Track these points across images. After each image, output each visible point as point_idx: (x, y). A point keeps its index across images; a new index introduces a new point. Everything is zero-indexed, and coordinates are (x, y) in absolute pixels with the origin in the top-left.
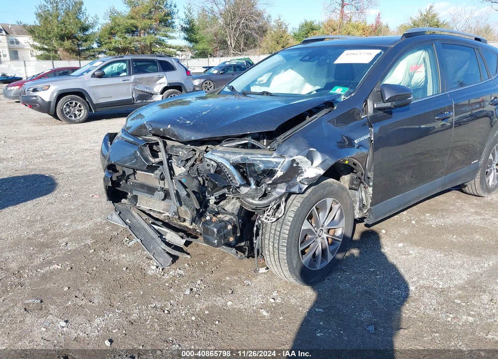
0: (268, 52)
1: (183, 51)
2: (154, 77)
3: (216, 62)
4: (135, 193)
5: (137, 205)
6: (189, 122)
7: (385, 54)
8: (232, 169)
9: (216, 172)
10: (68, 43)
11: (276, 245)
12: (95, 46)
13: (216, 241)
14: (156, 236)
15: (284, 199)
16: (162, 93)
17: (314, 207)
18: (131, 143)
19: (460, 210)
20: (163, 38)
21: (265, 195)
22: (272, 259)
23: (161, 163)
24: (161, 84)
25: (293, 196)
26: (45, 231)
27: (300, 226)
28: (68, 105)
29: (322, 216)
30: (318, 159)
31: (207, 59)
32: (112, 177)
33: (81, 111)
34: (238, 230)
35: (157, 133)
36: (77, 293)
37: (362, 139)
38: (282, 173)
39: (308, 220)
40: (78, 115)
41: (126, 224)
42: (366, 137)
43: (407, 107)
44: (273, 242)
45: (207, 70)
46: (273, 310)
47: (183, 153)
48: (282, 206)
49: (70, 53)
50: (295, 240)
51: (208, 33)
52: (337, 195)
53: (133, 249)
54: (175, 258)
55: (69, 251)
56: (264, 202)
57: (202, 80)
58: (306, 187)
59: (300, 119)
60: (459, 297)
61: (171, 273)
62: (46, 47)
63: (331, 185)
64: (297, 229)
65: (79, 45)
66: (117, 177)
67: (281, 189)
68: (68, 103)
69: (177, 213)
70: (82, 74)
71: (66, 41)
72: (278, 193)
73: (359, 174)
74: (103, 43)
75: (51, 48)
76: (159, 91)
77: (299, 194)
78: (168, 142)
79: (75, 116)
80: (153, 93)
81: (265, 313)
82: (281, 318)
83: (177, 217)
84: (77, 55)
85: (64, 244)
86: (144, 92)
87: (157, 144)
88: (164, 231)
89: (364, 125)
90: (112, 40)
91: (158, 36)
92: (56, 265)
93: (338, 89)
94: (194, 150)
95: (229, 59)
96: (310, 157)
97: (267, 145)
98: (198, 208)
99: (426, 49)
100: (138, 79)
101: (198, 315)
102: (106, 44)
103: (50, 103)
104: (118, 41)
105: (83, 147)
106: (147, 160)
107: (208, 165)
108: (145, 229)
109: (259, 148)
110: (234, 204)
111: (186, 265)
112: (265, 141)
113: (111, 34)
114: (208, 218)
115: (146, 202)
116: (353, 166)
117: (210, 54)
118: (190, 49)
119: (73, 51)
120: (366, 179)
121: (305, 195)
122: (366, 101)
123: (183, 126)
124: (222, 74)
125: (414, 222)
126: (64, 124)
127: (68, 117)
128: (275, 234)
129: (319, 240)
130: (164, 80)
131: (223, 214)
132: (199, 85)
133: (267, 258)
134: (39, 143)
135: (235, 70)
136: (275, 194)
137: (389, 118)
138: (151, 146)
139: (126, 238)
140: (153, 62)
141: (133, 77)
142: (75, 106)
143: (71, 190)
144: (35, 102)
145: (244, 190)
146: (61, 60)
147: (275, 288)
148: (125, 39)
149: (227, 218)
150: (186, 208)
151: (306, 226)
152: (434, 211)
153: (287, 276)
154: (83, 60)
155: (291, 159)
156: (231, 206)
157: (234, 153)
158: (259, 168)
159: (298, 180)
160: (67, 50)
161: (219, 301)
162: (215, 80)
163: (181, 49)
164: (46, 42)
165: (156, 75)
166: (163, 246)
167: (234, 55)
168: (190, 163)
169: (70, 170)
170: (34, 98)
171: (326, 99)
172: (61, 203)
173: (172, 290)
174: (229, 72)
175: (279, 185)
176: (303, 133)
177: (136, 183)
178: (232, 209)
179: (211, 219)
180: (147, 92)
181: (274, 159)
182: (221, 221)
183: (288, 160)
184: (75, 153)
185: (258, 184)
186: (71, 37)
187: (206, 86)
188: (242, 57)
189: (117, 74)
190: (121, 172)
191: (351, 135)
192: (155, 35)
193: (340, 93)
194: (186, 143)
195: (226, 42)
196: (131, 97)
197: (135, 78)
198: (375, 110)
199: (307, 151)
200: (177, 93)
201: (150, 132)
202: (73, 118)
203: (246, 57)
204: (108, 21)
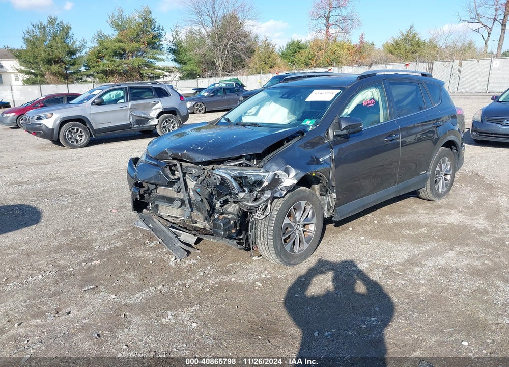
0: (256, 73)
1: (171, 72)
2: (149, 103)
3: (205, 83)
4: (157, 203)
5: (158, 212)
6: (199, 148)
7: (343, 93)
8: (232, 180)
9: (220, 184)
10: (55, 68)
11: (265, 235)
12: (83, 69)
13: (223, 233)
14: (173, 236)
15: (270, 202)
16: (158, 117)
17: (292, 208)
18: (155, 165)
19: (415, 212)
20: (151, 60)
21: (256, 199)
22: (263, 245)
23: (178, 179)
24: (156, 109)
25: (276, 200)
26: (80, 239)
27: (282, 220)
28: (70, 131)
29: (298, 215)
30: (293, 172)
31: (196, 80)
32: (140, 191)
33: (82, 136)
34: (238, 225)
35: (175, 157)
36: (118, 278)
37: (325, 158)
38: (267, 183)
39: (288, 216)
40: (79, 140)
41: (150, 228)
42: (328, 156)
43: (360, 133)
44: (263, 234)
45: (196, 92)
46: (265, 282)
47: (195, 171)
48: (269, 207)
49: (58, 77)
50: (279, 231)
51: (196, 54)
52: (309, 199)
53: (154, 249)
54: (189, 253)
55: (103, 252)
56: (256, 204)
57: (194, 103)
58: (285, 192)
59: (279, 144)
60: (399, 269)
61: (187, 263)
62: (33, 71)
63: (304, 191)
64: (280, 224)
65: (66, 69)
66: (144, 191)
67: (268, 195)
68: (70, 129)
69: (190, 217)
70: (82, 102)
71: (53, 66)
72: (265, 197)
73: (324, 183)
74: (91, 66)
75: (38, 72)
76: (155, 116)
77: (280, 198)
78: (183, 164)
79: (77, 141)
80: (149, 118)
81: (259, 284)
82: (271, 286)
83: (191, 220)
84: (65, 79)
85: (98, 246)
86: (141, 117)
87: (175, 165)
88: (178, 233)
89: (328, 147)
90: (100, 63)
91: (145, 59)
92: (96, 261)
93: (308, 121)
94: (204, 169)
95: (217, 80)
96: (287, 171)
97: (257, 164)
98: (209, 209)
99: (376, 87)
100: (134, 105)
101: (211, 288)
102: (94, 67)
103: (53, 129)
104: (105, 64)
105: (90, 170)
106: (168, 177)
107: (215, 179)
108: (164, 232)
109: (250, 166)
110: (234, 207)
111: (198, 257)
112: (255, 160)
113: (99, 57)
114: (216, 216)
115: (166, 210)
116: (319, 177)
117: (199, 75)
118: (179, 70)
119: (61, 75)
120: (331, 186)
121: (285, 199)
122: (328, 130)
123: (196, 151)
124: (212, 96)
125: (376, 222)
126: (66, 149)
127: (70, 142)
128: (264, 227)
129: (297, 232)
130: (160, 105)
131: (227, 214)
132: (190, 107)
133: (260, 246)
134: (49, 167)
135: (225, 92)
136: (263, 199)
137: (346, 142)
138: (170, 167)
139: (147, 241)
140: (148, 89)
141: (130, 104)
142: (77, 132)
143: (91, 207)
144: (40, 129)
145: (242, 195)
146: (48, 83)
147: (266, 269)
148: (113, 62)
149: (230, 216)
150: (198, 212)
151: (287, 221)
152: (393, 213)
153: (274, 258)
154: (71, 83)
155: (274, 173)
156: (232, 208)
157: (234, 170)
158: (252, 180)
159: (279, 188)
160: (55, 74)
161: (226, 279)
162: (206, 102)
163: (169, 71)
164: (33, 66)
165: (152, 101)
166: (179, 244)
167: (224, 75)
168: (201, 178)
169: (85, 190)
170: (38, 126)
171: (297, 129)
172: (85, 216)
173: (189, 274)
174: (218, 94)
175: (266, 192)
176: (281, 155)
177: (158, 195)
178: (233, 211)
179: (219, 217)
180: (143, 117)
181: (261, 173)
182: (226, 218)
183: (272, 174)
184: (86, 175)
185: (251, 191)
186: (58, 61)
187: (198, 109)
188: (231, 78)
189: (115, 101)
190: (147, 188)
191: (317, 155)
192: (144, 57)
193: (309, 124)
194: (197, 163)
195: (214, 63)
196: (129, 123)
197: (132, 105)
198: (335, 136)
199: (284, 168)
200: (171, 117)
201: (170, 156)
202: (75, 143)
203: (235, 78)
204: (96, 45)
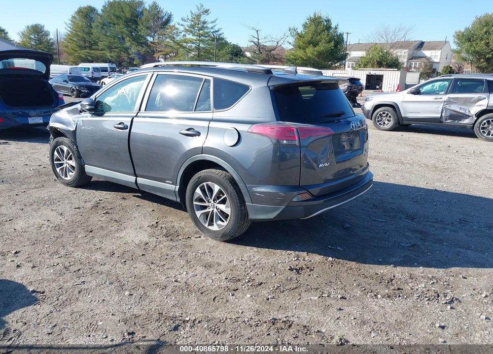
2: (472, 98)
28: (381, 114)
40: (386, 124)
80: (467, 114)
86: (457, 112)
103: (369, 111)
130: (486, 102)
140: (480, 82)
141: (447, 96)
142: (386, 116)
165: (477, 96)
180: (460, 113)
197: (450, 98)
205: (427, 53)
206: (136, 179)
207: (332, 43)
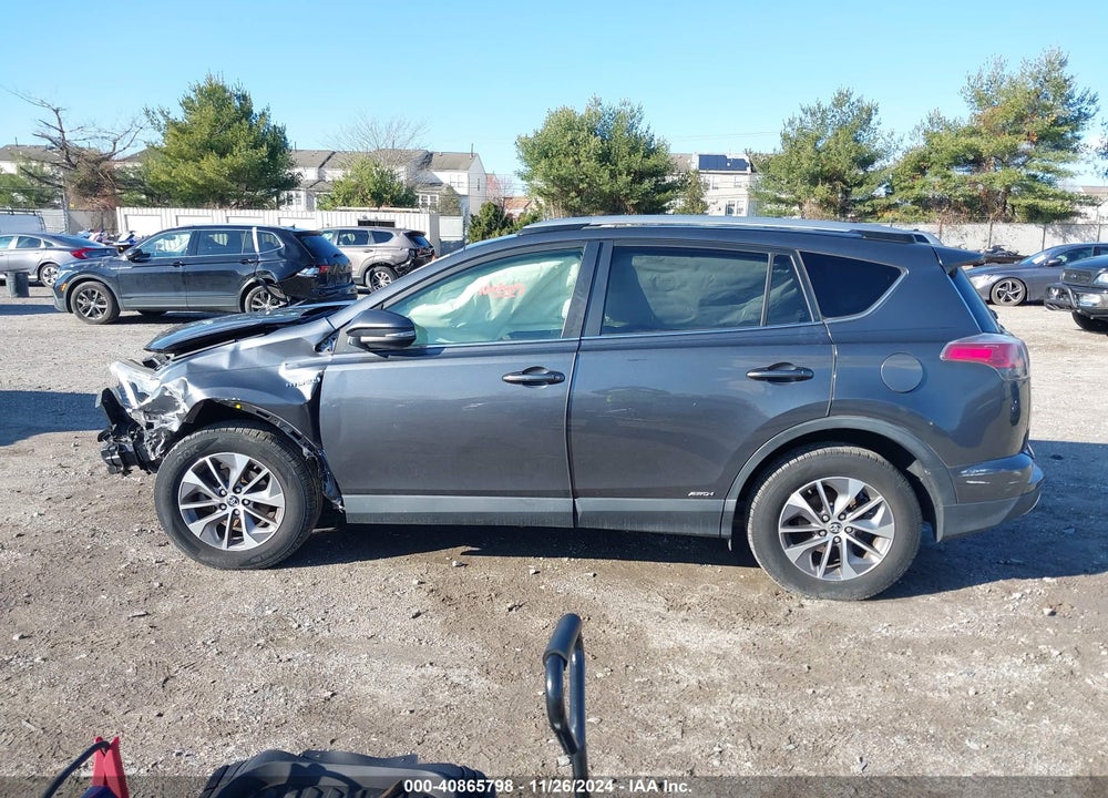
1: (1090, 204)
10: (822, 190)
71: (819, 186)
74: (896, 188)
90: (917, 182)
113: (918, 169)
116: (260, 416)
119: (831, 204)
122: (338, 331)
132: (984, 288)
137: (372, 361)
148: (945, 180)
160: (819, 203)
162: (1030, 279)
186: (831, 177)
187: (1003, 293)
198: (348, 346)
204: (920, 142)
205: (444, 177)
206: (574, 502)
207: (264, 150)
